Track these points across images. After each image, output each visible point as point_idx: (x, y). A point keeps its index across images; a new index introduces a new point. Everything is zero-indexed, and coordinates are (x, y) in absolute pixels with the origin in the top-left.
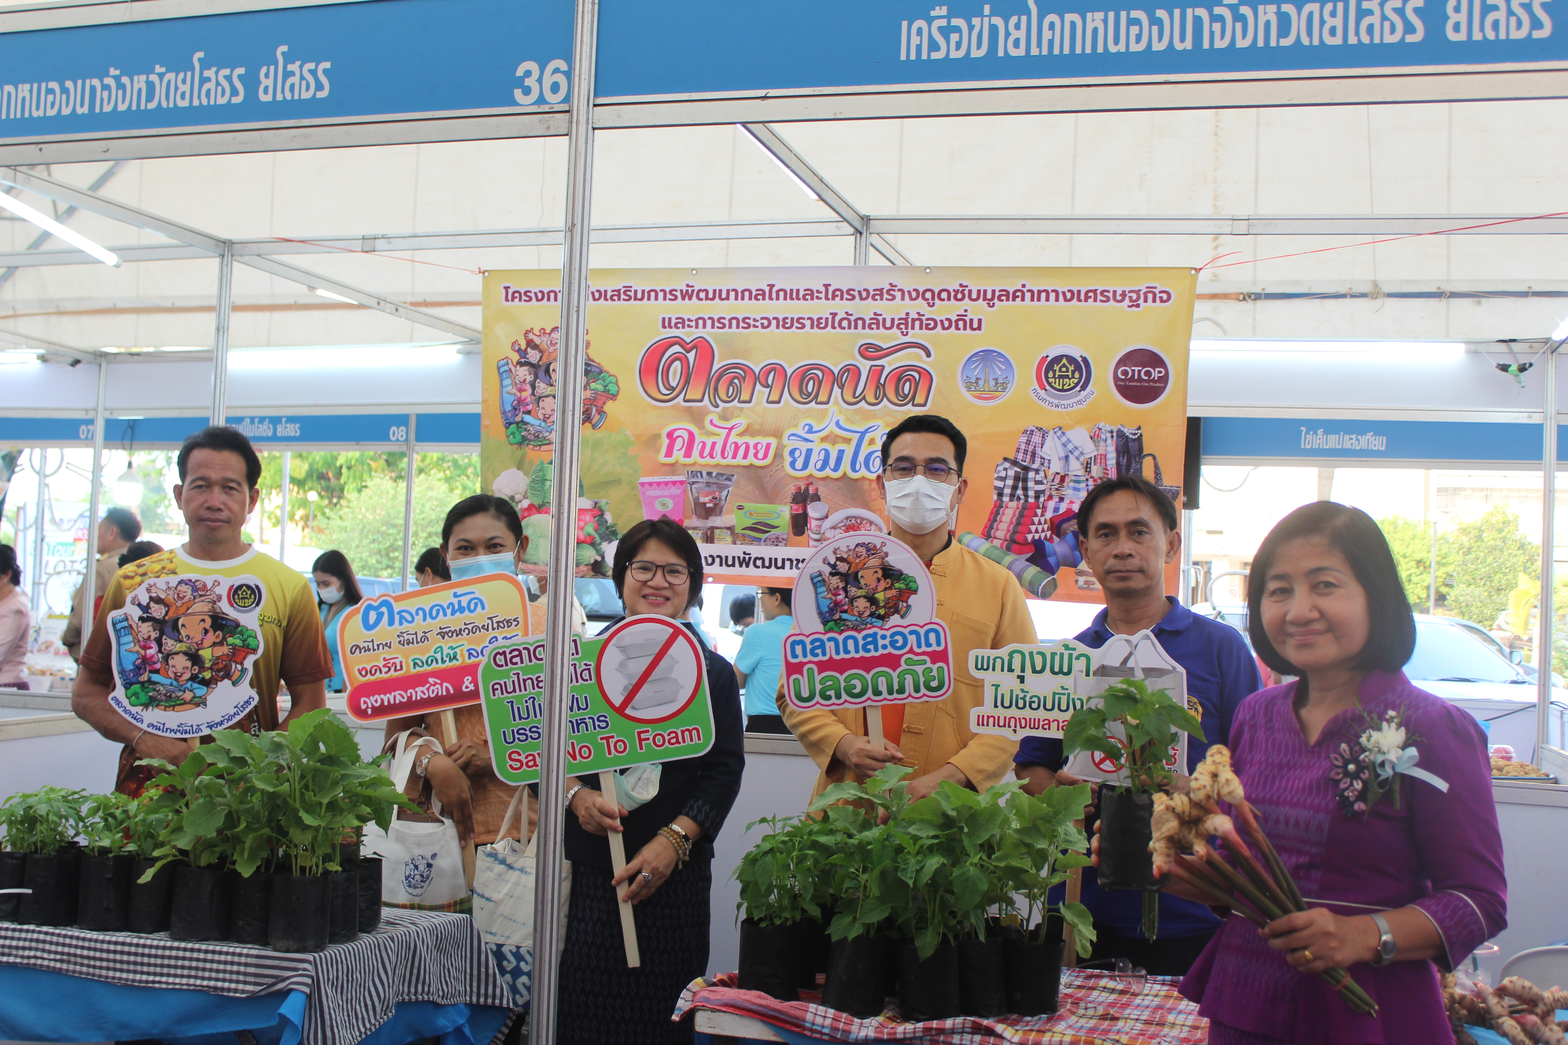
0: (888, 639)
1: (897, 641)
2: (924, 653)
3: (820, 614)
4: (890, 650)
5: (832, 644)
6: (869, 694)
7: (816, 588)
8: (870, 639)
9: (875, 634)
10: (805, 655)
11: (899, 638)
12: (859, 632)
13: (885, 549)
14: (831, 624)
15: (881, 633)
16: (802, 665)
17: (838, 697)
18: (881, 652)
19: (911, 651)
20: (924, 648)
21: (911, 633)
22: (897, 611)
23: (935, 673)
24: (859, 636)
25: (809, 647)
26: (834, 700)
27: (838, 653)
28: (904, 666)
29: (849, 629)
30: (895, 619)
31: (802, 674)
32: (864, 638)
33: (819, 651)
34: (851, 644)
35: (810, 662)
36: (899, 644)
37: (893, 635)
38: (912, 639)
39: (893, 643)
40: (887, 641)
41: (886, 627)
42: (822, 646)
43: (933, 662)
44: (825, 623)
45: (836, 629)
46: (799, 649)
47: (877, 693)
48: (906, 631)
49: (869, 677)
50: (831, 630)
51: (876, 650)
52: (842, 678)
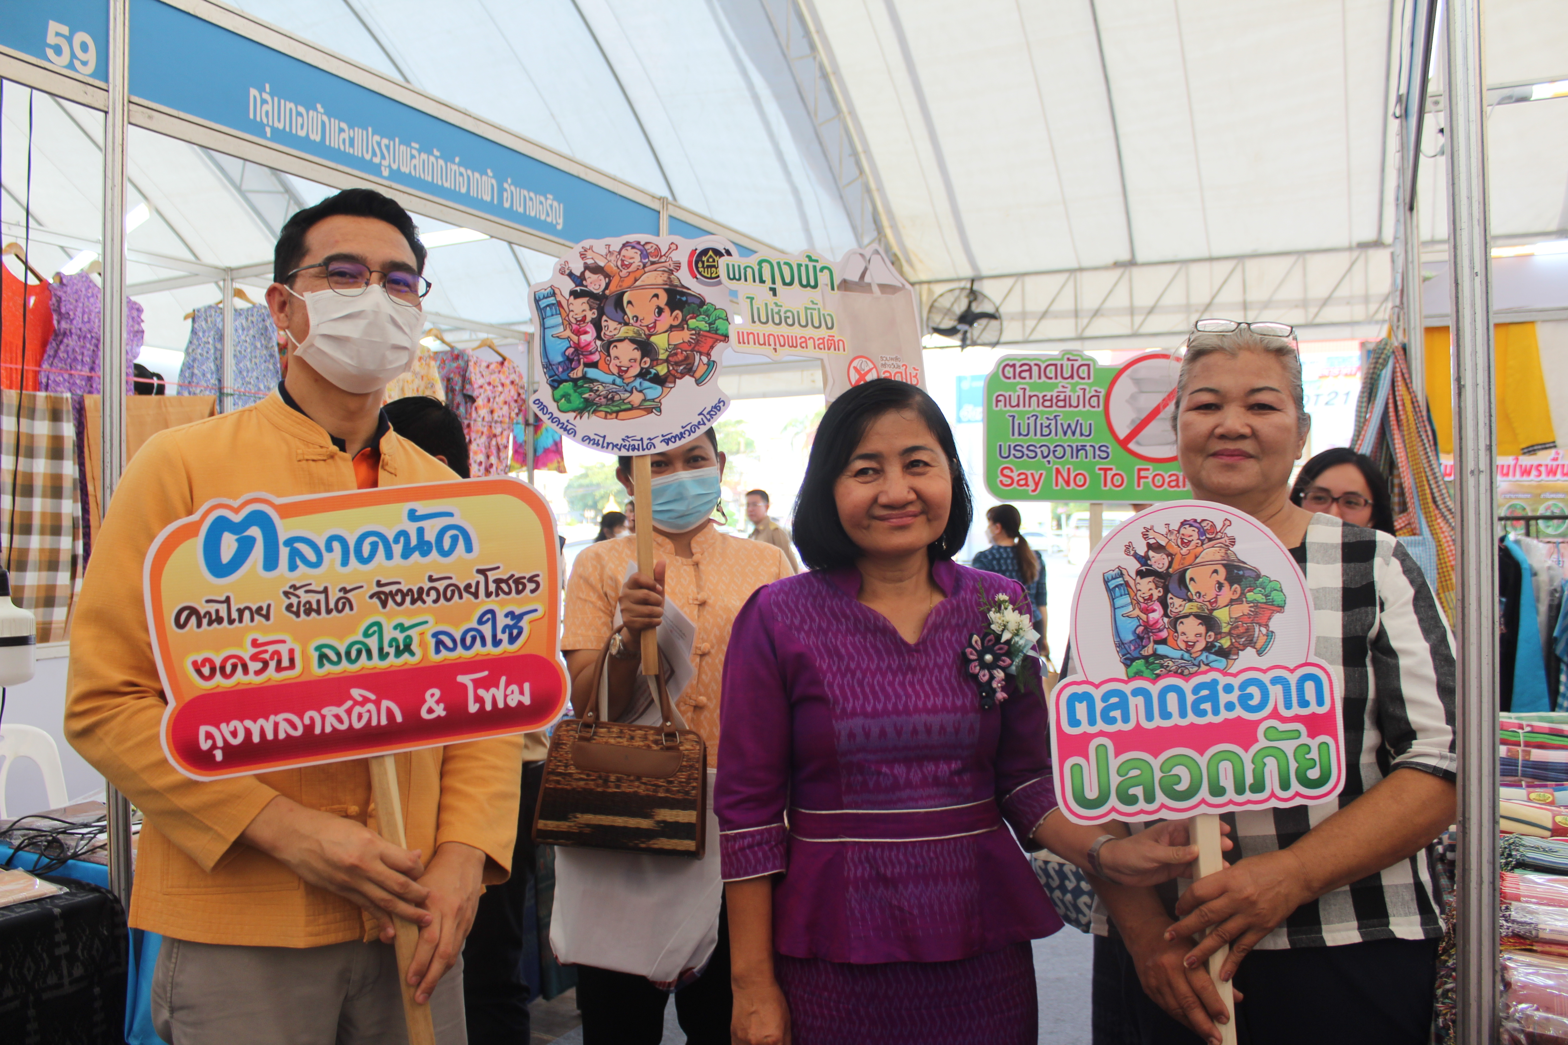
0: (1237, 692)
1: (1251, 697)
2: (1297, 718)
3: (1120, 645)
4: (1239, 712)
5: (1140, 700)
6: (1204, 792)
7: (1112, 599)
8: (1205, 692)
9: (1215, 682)
10: (1092, 722)
11: (1253, 690)
12: (1187, 678)
13: (1230, 532)
14: (1139, 664)
15: (1223, 680)
16: (1087, 738)
17: (1150, 798)
18: (1224, 715)
19: (1275, 714)
20: (1296, 710)
21: (1275, 681)
22: (1251, 643)
23: (1314, 754)
24: (1187, 687)
25: (1099, 706)
26: (1142, 805)
27: (1150, 717)
28: (1262, 742)
29: (1169, 673)
30: (1247, 657)
31: (1087, 758)
32: (1196, 690)
33: (1117, 714)
34: (1172, 699)
35: (1102, 734)
36: (1255, 702)
37: (1243, 686)
38: (1276, 692)
39: (1244, 700)
40: (1234, 697)
41: (1233, 670)
42: (1123, 705)
43: (1312, 735)
44: (1128, 662)
45: (1147, 673)
46: (1081, 710)
47: (1217, 790)
48: (1266, 678)
49: (1203, 761)
50: (1138, 675)
51: (1216, 712)
52: (1156, 763)
